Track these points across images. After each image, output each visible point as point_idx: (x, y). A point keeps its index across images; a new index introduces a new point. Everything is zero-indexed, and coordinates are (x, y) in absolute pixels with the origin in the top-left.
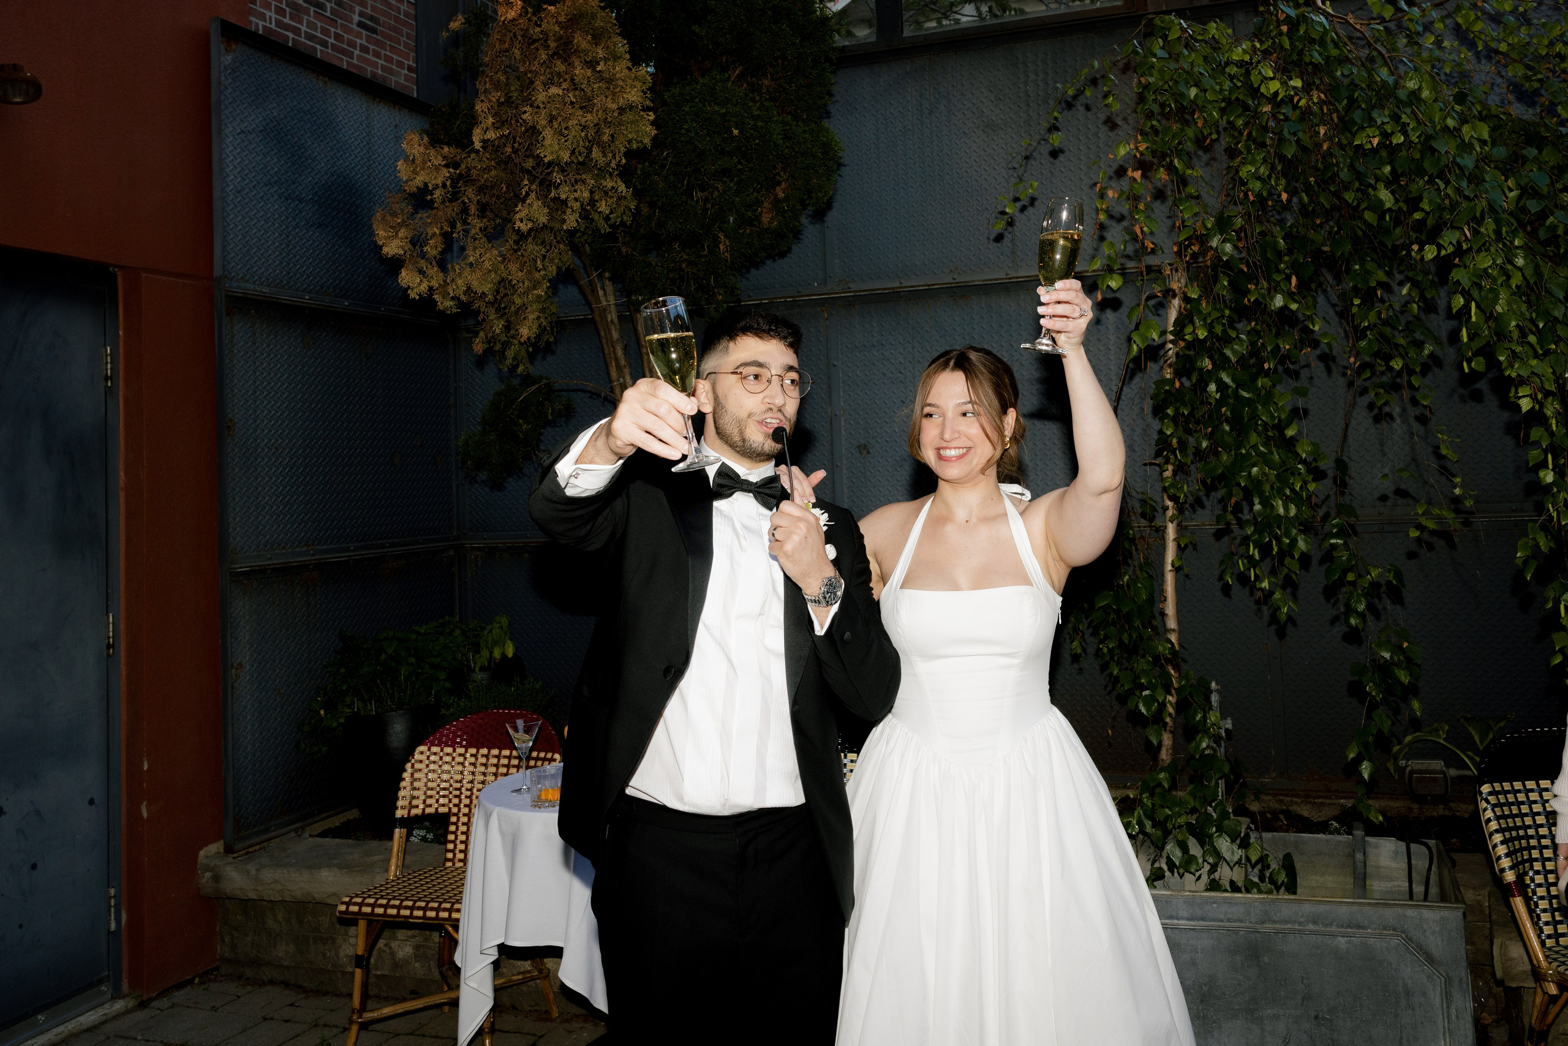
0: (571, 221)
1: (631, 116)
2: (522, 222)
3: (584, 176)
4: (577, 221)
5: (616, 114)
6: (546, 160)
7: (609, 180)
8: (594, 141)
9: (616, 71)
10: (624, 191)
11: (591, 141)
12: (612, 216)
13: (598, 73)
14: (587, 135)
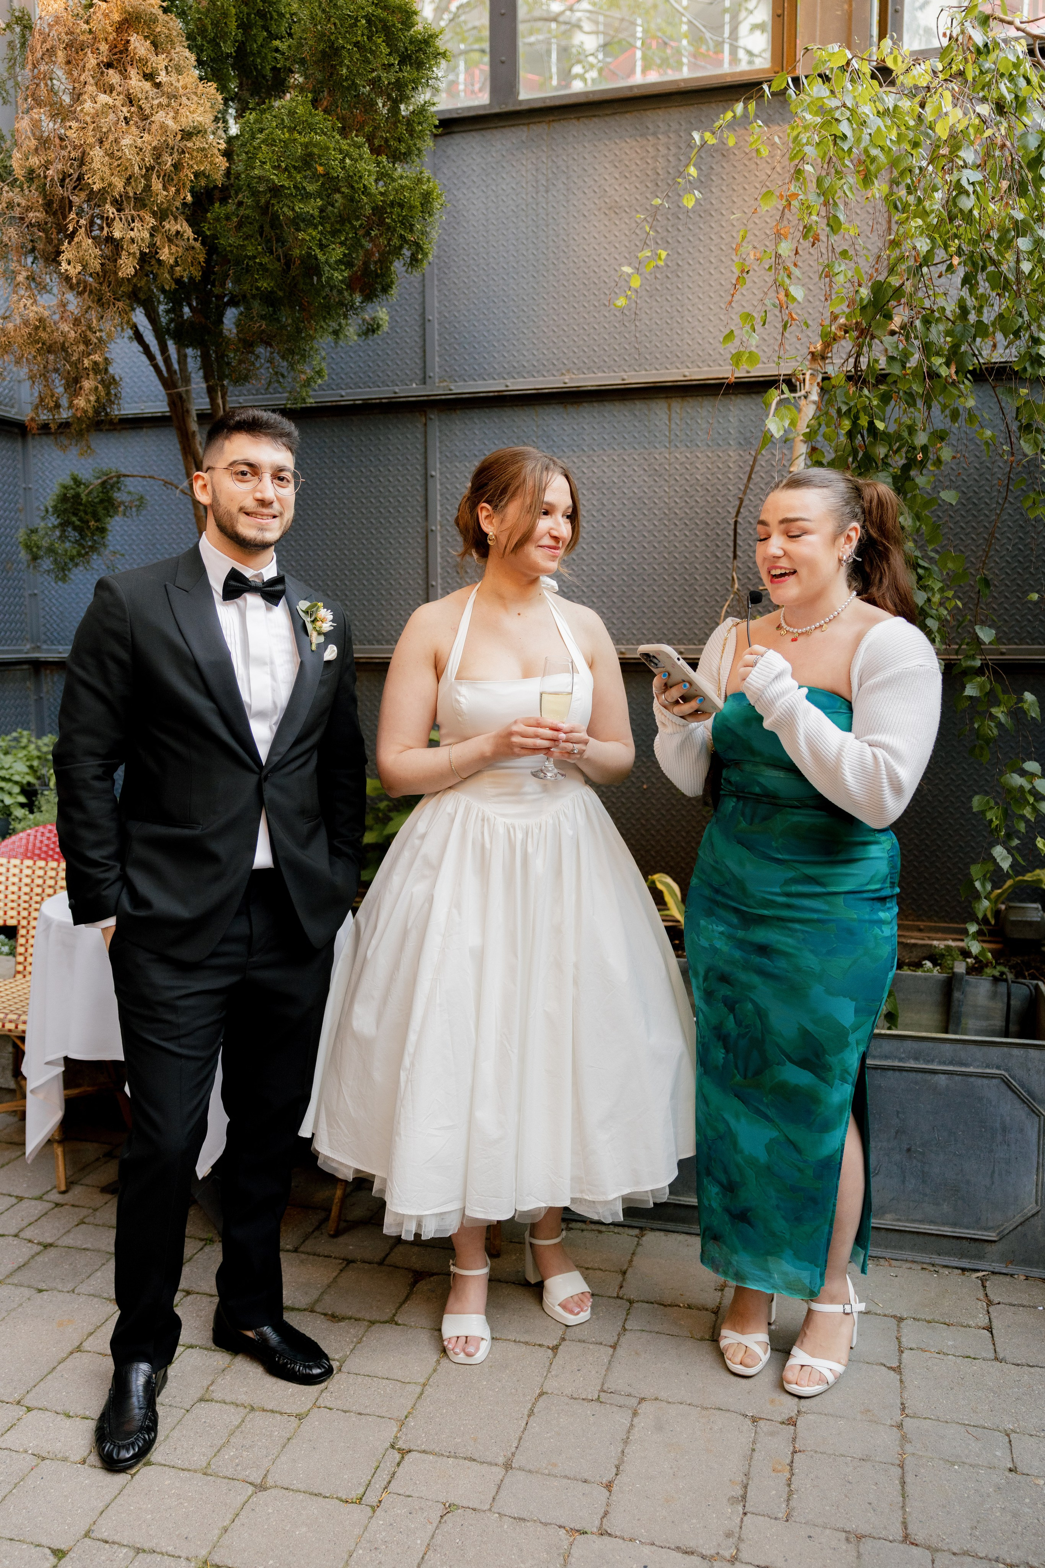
0: (127, 267)
1: (197, 143)
2: (69, 264)
3: (142, 213)
4: (135, 268)
5: (179, 137)
6: (96, 188)
7: (173, 222)
8: (153, 168)
9: (179, 85)
10: (191, 237)
11: (150, 169)
12: (178, 268)
13: (158, 85)
14: (144, 160)
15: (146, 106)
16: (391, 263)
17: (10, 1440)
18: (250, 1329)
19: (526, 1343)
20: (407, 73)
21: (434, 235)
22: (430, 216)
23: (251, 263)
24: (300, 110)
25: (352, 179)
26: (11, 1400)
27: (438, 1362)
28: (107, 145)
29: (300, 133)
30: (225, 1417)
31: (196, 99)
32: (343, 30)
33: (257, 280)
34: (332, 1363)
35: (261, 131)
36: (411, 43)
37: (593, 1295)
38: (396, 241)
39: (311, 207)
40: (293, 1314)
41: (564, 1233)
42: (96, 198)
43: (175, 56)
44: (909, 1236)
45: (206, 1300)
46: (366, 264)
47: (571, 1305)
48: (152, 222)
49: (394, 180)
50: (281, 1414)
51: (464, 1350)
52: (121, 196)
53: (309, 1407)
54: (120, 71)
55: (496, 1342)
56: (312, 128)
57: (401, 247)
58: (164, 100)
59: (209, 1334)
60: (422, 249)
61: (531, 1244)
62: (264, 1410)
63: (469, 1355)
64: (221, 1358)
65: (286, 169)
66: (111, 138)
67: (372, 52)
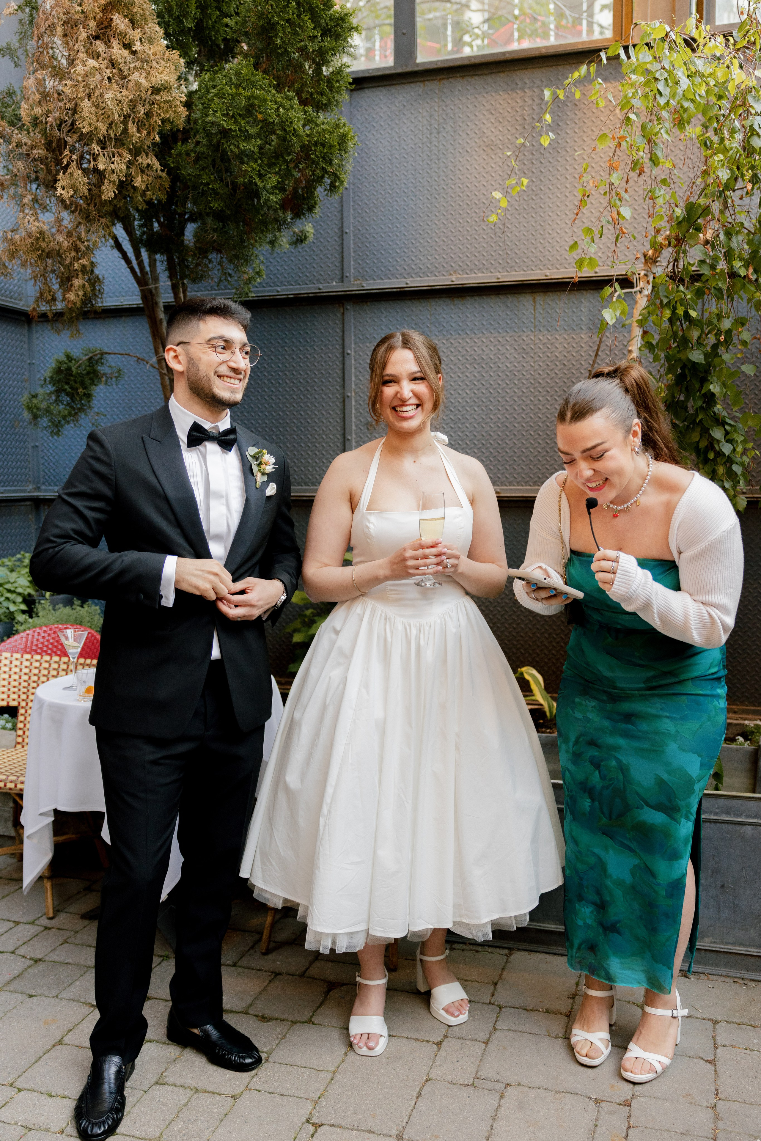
0: (108, 192)
1: (164, 96)
2: (63, 189)
3: (120, 150)
4: (114, 192)
5: (150, 92)
6: (84, 131)
7: (144, 157)
8: (129, 116)
9: (150, 53)
10: (159, 169)
11: (127, 117)
12: (148, 193)
13: (134, 53)
14: (122, 110)
15: (125, 69)
16: (315, 189)
17: (4, 1114)
18: (196, 1027)
19: (416, 1040)
20: (327, 43)
21: (349, 167)
22: (346, 152)
23: (205, 188)
24: (244, 71)
25: (285, 124)
26: (5, 1083)
27: (346, 1054)
28: (94, 98)
29: (244, 89)
30: (175, 1097)
31: (163, 63)
32: (278, 10)
33: (210, 202)
34: (261, 1054)
35: (214, 87)
36: (331, 20)
37: (470, 1001)
38: (318, 172)
39: (252, 146)
40: (231, 1016)
41: (447, 952)
42: (86, 139)
43: (147, 30)
44: (723, 956)
45: (162, 1004)
46: (295, 189)
47: (452, 1010)
48: (129, 157)
49: (317, 125)
50: (220, 1095)
51: (366, 1045)
52: (104, 137)
53: (242, 1089)
54: (105, 43)
55: (392, 1038)
56: (253, 85)
57: (323, 177)
58: (139, 64)
59: (164, 1031)
60: (339, 178)
61: (421, 960)
62: (206, 1092)
63: (370, 1049)
64: (173, 1051)
65: (233, 116)
66: (97, 93)
67: (301, 27)
